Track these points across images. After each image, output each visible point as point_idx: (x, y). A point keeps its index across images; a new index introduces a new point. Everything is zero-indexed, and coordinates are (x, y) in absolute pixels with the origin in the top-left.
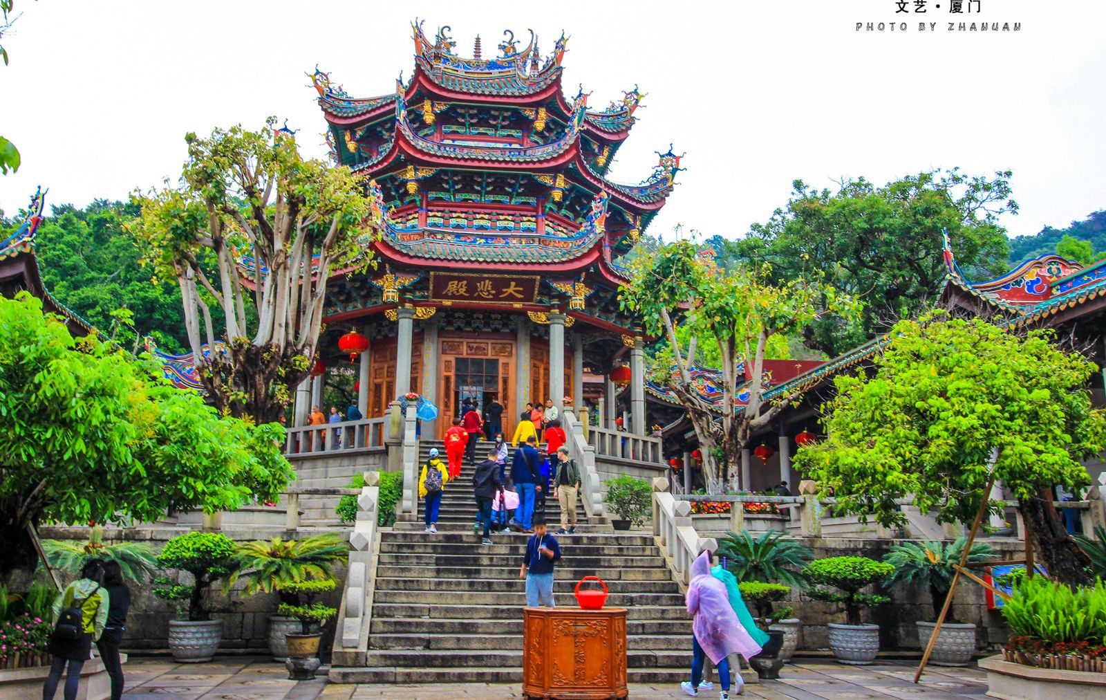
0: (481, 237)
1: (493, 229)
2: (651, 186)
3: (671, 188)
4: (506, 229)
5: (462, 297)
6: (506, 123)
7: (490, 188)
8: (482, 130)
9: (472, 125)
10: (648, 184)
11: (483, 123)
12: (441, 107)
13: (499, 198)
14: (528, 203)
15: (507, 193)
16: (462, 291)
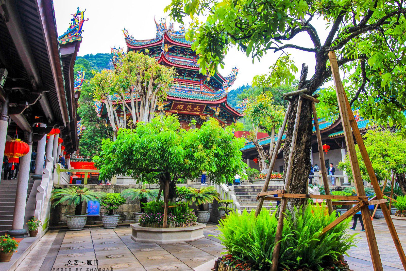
0: (184, 90)
1: (187, 88)
2: (230, 77)
3: (236, 79)
4: (191, 88)
5: (181, 110)
6: (189, 54)
7: (187, 75)
8: (181, 55)
9: (178, 53)
10: (229, 77)
11: (182, 53)
12: (170, 47)
13: (189, 78)
14: (198, 81)
15: (191, 77)
16: (182, 108)
